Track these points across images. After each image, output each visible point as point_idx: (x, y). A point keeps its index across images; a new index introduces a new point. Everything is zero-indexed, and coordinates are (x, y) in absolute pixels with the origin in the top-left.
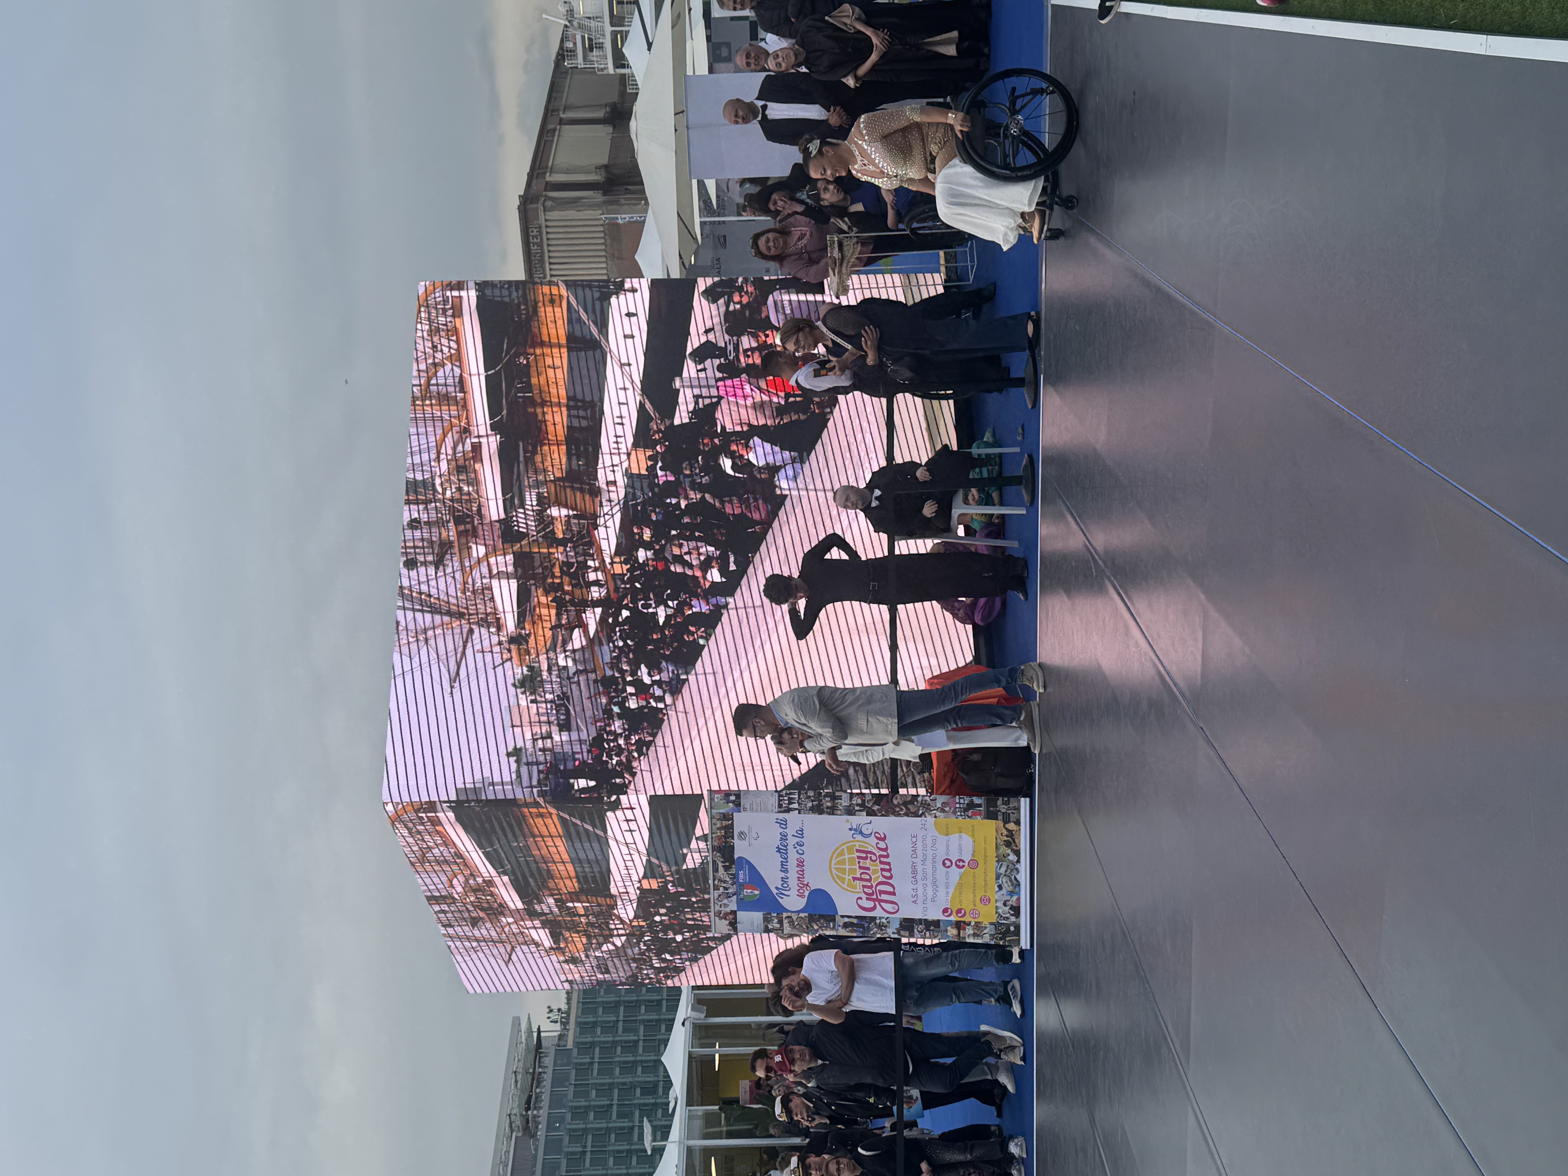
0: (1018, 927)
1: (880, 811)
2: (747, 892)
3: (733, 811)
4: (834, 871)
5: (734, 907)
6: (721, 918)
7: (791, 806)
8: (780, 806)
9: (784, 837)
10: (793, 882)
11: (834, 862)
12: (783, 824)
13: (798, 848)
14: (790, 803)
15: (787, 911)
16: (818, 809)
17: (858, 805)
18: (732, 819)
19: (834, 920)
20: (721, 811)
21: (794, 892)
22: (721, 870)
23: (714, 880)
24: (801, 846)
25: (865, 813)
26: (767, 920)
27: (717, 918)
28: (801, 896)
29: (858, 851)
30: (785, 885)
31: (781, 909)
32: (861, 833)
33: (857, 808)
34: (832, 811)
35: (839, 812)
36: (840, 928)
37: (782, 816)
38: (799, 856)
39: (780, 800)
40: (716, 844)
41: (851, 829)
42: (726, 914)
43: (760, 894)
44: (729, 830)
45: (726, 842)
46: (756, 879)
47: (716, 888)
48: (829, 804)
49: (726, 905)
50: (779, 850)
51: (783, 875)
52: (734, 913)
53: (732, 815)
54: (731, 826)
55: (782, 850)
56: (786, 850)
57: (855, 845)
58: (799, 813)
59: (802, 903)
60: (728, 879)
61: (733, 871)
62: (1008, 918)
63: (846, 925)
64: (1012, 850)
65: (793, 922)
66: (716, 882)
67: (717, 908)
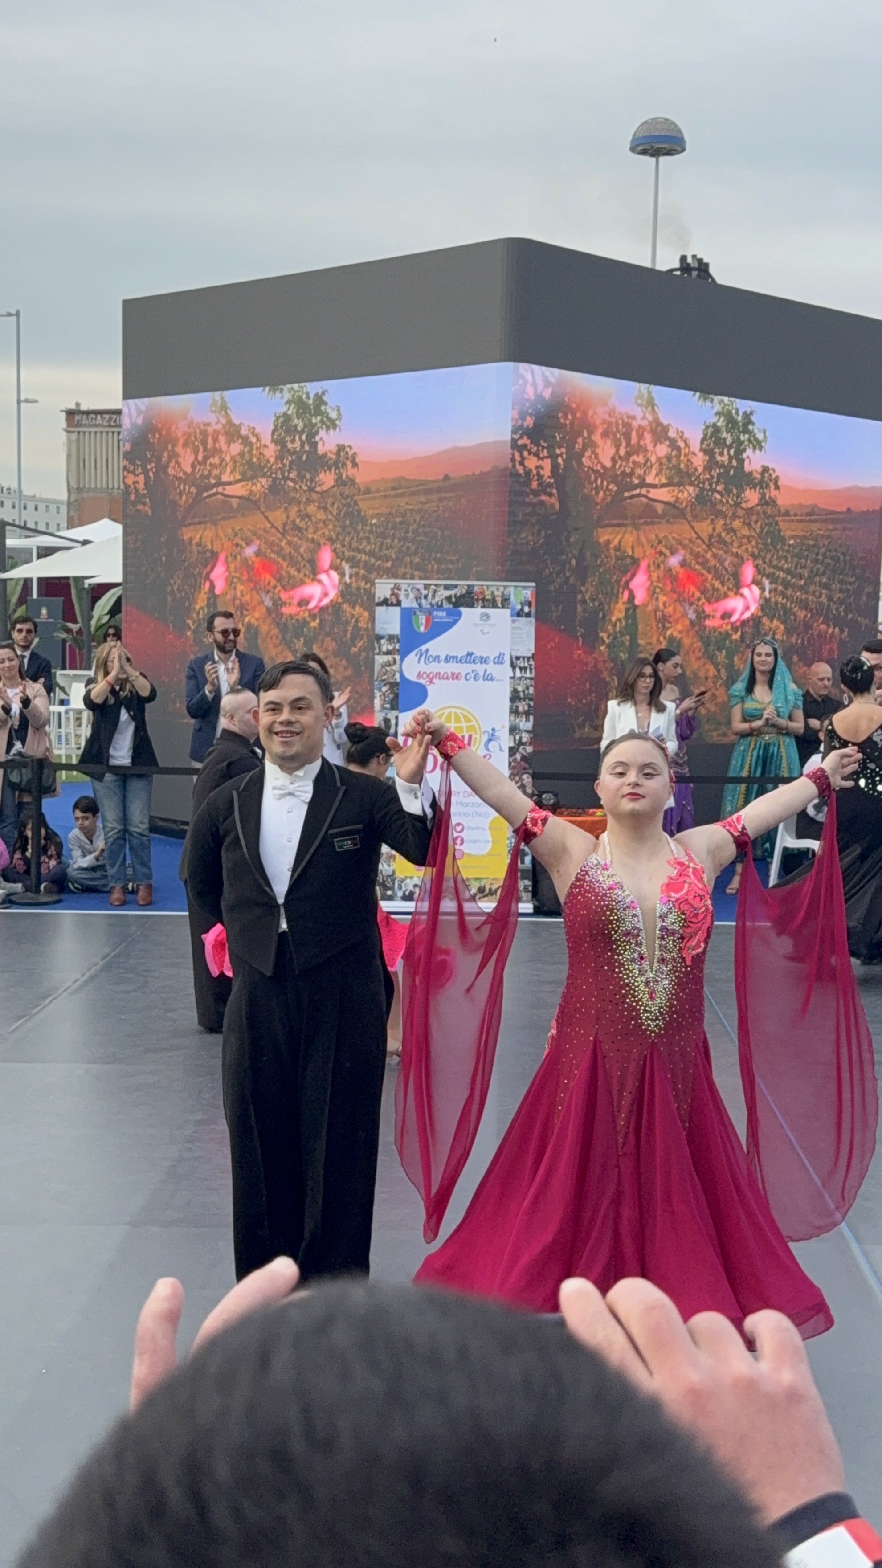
0: (391, 898)
1: (515, 760)
2: (422, 619)
3: (513, 610)
4: (448, 710)
5: (405, 604)
6: (392, 590)
7: (518, 670)
8: (518, 658)
9: (484, 660)
10: (434, 668)
11: (458, 711)
12: (499, 660)
13: (473, 675)
14: (521, 669)
15: (402, 660)
16: (515, 697)
17: (521, 738)
18: (503, 607)
19: (394, 707)
20: (512, 598)
21: (423, 667)
22: (447, 593)
23: (436, 585)
24: (475, 678)
25: (512, 744)
26: (391, 638)
27: (392, 586)
28: (419, 675)
29: (470, 737)
30: (431, 659)
31: (404, 654)
32: (490, 740)
33: (517, 737)
34: (514, 712)
35: (512, 718)
36: (383, 714)
37: (507, 659)
38: (463, 675)
39: (524, 658)
40: (476, 589)
41: (493, 730)
42: (397, 596)
43: (421, 633)
44: (493, 604)
45: (477, 600)
46: (437, 630)
47: (427, 587)
48: (521, 709)
49: (407, 596)
50: (470, 654)
51: (443, 657)
52: (399, 603)
53: (508, 608)
54: (494, 606)
55: (469, 658)
56: (470, 662)
57: (476, 733)
58: (511, 678)
59: (411, 676)
60: (437, 599)
61: (446, 605)
62: (400, 888)
63: (387, 721)
64: (475, 895)
65: (390, 665)
66: (433, 587)
67: (404, 587)
